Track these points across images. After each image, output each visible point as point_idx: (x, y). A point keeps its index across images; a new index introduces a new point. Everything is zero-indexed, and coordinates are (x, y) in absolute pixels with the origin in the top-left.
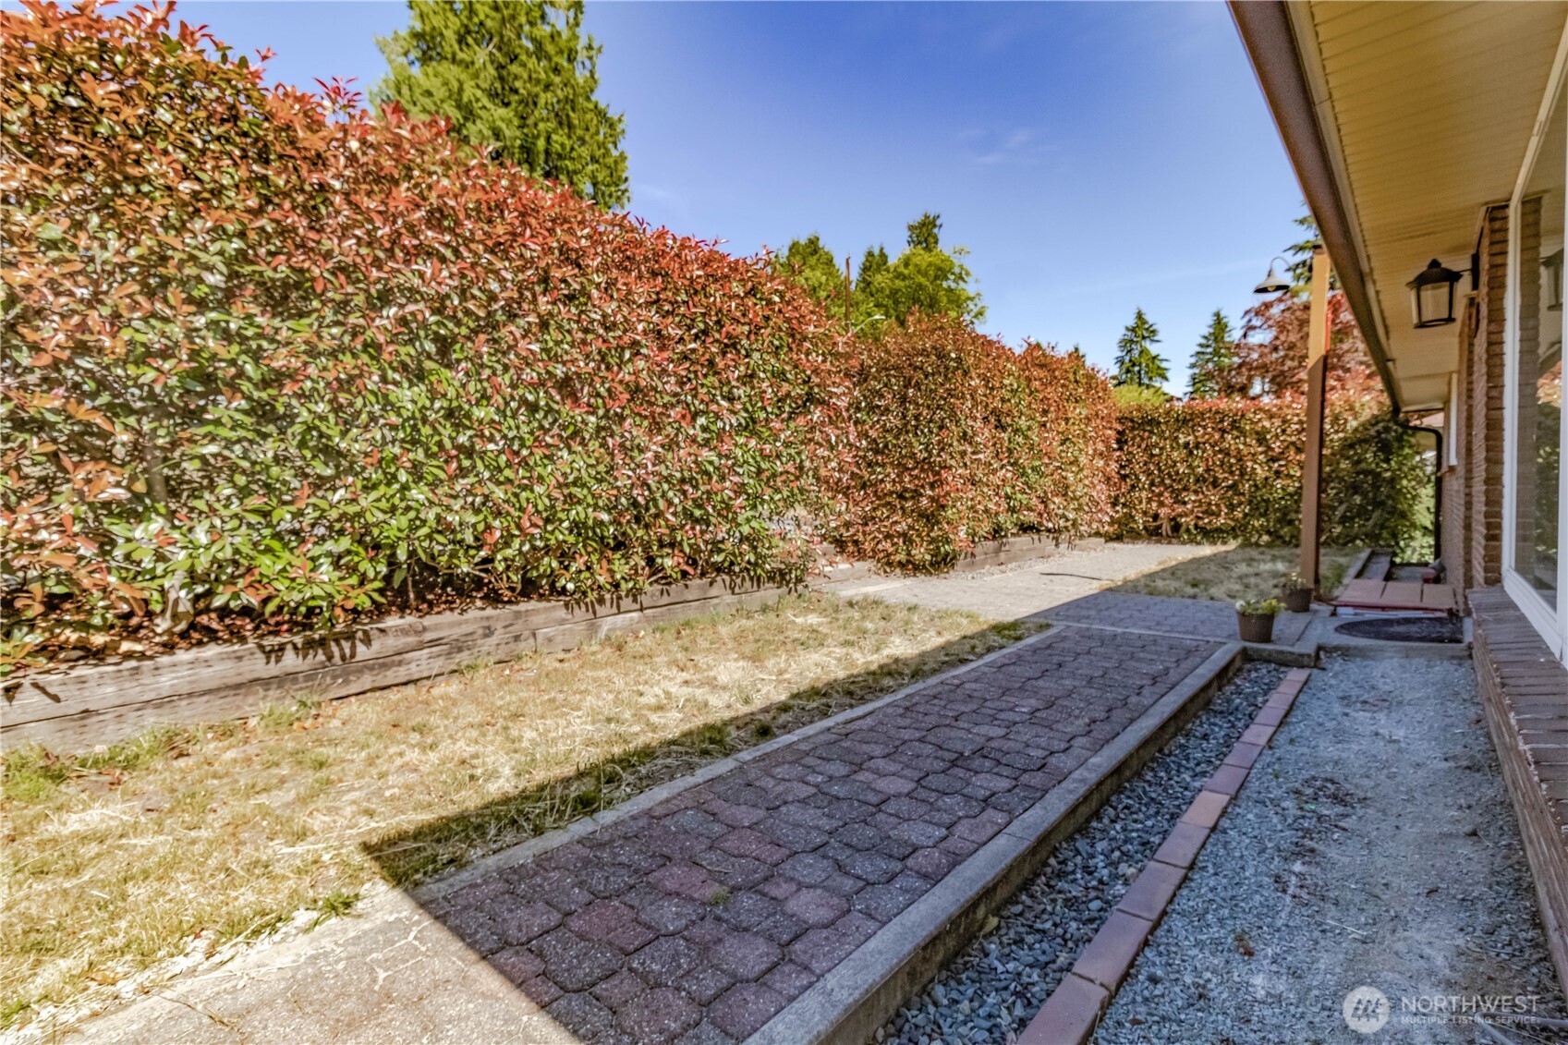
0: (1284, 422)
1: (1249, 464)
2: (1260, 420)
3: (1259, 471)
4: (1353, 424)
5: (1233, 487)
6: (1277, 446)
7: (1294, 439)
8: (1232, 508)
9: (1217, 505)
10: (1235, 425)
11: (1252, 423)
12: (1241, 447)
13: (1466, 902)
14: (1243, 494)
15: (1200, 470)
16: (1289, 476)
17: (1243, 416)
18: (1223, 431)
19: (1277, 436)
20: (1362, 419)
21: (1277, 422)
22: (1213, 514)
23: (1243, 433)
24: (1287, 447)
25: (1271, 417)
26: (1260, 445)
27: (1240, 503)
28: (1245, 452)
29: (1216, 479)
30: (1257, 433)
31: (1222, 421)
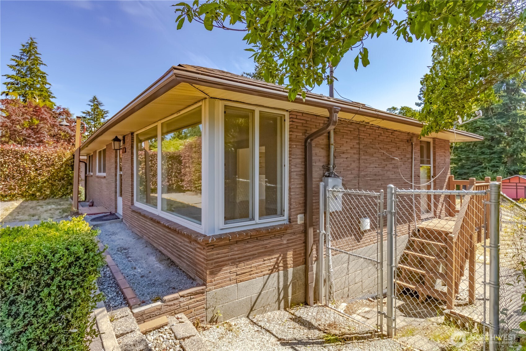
0: (41, 156)
1: (28, 171)
2: (32, 156)
3: (32, 173)
4: (65, 159)
5: (22, 179)
6: (39, 165)
7: (45, 163)
8: (20, 186)
9: (14, 186)
10: (22, 156)
11: (30, 156)
12: (25, 164)
13: (152, 254)
14: (26, 182)
15: (7, 173)
16: (44, 175)
17: (26, 154)
18: (18, 158)
19: (39, 162)
20: (67, 158)
21: (39, 157)
22: (12, 189)
23: (26, 159)
24: (43, 165)
25: (36, 155)
26: (32, 164)
27: (23, 185)
28: (27, 166)
29: (14, 176)
30: (31, 160)
31: (17, 154)
